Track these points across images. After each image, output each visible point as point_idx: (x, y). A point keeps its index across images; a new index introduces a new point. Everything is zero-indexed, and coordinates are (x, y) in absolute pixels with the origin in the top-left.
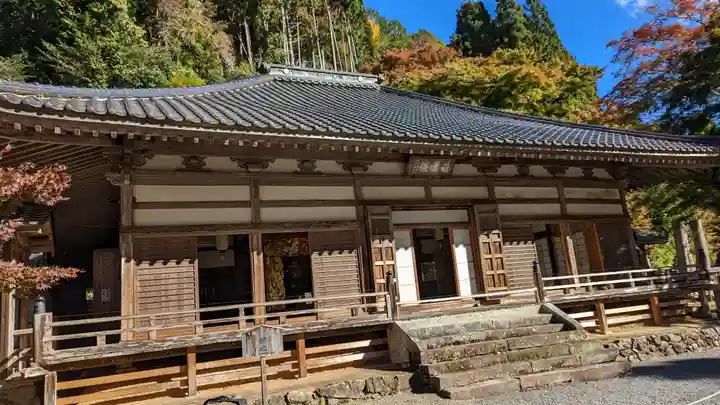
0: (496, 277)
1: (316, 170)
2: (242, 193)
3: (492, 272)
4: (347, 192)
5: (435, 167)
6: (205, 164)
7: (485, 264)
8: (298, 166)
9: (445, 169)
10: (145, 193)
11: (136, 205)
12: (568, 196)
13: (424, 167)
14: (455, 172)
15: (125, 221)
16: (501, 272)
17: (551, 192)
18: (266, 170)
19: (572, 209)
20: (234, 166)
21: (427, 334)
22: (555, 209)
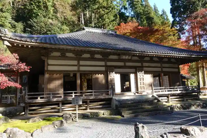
0: (142, 87)
1: (95, 57)
2: (75, 62)
3: (141, 86)
4: (103, 63)
5: (127, 57)
6: (66, 55)
7: (139, 84)
8: (90, 56)
9: (130, 58)
10: (50, 62)
11: (48, 65)
12: (163, 66)
13: (124, 57)
14: (132, 59)
15: (46, 69)
16: (143, 86)
17: (159, 65)
18: (81, 57)
19: (164, 70)
20: (73, 56)
21: (121, 101)
22: (159, 69)
